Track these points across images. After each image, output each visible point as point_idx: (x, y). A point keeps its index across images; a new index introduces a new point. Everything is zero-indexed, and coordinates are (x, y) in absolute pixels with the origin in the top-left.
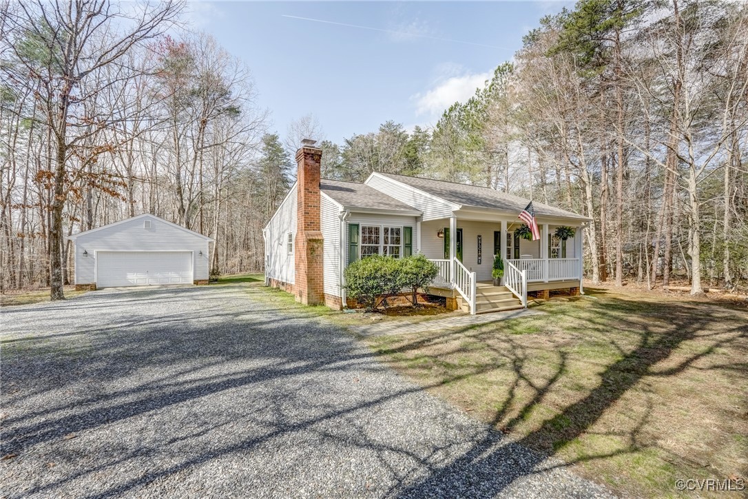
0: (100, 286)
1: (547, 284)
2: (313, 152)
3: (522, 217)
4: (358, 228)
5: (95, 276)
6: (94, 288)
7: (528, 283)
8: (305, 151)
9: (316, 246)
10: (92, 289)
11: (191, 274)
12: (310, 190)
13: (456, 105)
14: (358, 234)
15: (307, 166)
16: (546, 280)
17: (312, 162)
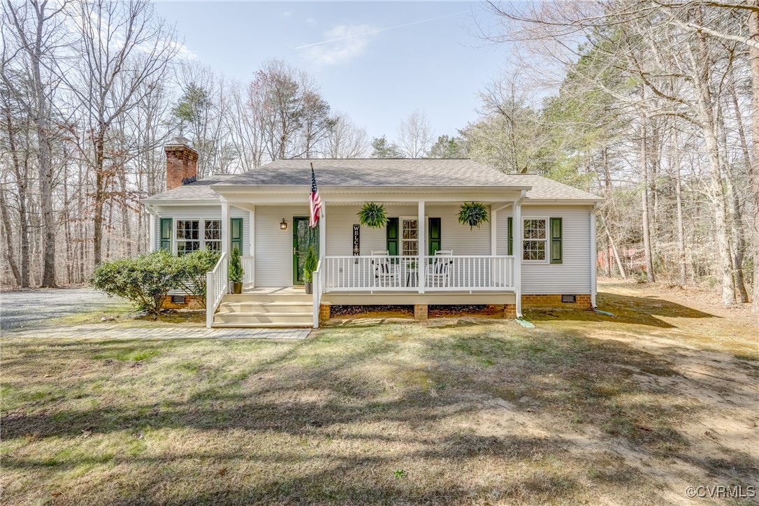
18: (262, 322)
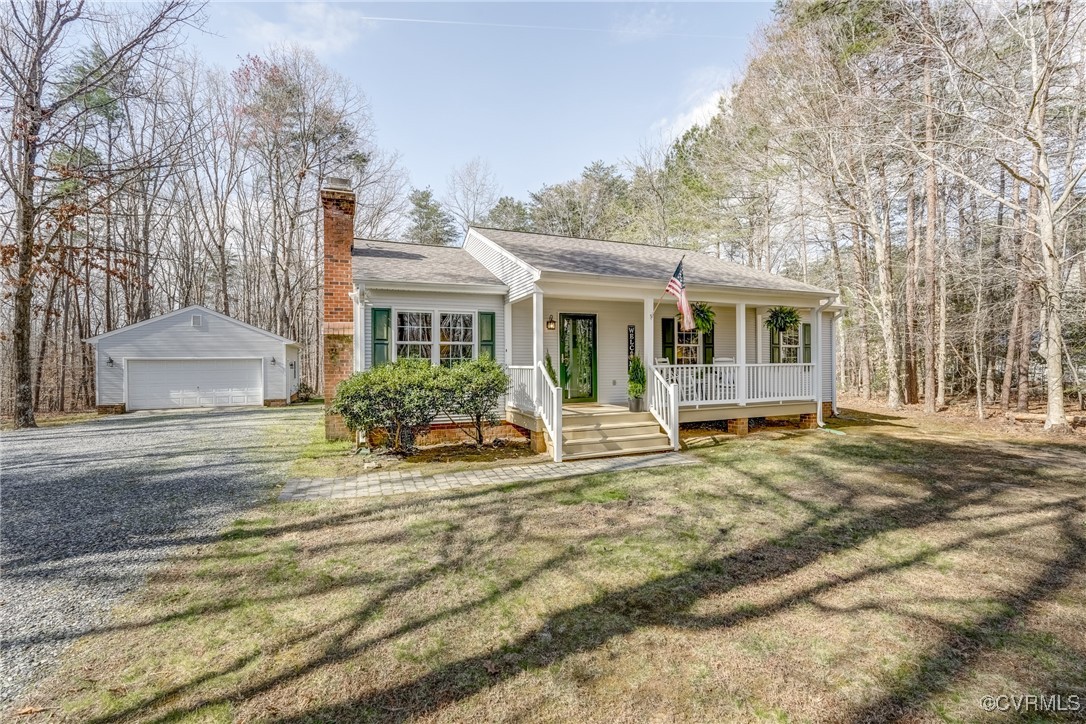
0: (132, 408)
1: (743, 408)
2: (339, 197)
3: (671, 290)
4: (389, 316)
5: (125, 394)
6: (122, 410)
7: (680, 408)
8: (325, 195)
9: (340, 345)
10: (117, 413)
11: (260, 390)
12: (335, 257)
13: (695, 129)
14: (389, 324)
15: (329, 220)
16: (742, 400)
17: (338, 213)
18: (610, 450)
